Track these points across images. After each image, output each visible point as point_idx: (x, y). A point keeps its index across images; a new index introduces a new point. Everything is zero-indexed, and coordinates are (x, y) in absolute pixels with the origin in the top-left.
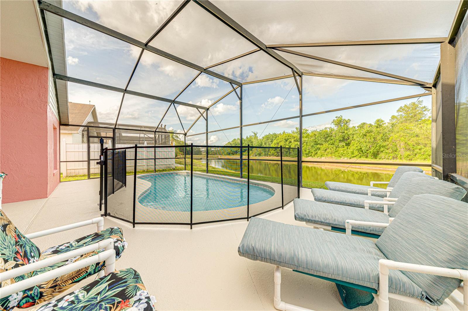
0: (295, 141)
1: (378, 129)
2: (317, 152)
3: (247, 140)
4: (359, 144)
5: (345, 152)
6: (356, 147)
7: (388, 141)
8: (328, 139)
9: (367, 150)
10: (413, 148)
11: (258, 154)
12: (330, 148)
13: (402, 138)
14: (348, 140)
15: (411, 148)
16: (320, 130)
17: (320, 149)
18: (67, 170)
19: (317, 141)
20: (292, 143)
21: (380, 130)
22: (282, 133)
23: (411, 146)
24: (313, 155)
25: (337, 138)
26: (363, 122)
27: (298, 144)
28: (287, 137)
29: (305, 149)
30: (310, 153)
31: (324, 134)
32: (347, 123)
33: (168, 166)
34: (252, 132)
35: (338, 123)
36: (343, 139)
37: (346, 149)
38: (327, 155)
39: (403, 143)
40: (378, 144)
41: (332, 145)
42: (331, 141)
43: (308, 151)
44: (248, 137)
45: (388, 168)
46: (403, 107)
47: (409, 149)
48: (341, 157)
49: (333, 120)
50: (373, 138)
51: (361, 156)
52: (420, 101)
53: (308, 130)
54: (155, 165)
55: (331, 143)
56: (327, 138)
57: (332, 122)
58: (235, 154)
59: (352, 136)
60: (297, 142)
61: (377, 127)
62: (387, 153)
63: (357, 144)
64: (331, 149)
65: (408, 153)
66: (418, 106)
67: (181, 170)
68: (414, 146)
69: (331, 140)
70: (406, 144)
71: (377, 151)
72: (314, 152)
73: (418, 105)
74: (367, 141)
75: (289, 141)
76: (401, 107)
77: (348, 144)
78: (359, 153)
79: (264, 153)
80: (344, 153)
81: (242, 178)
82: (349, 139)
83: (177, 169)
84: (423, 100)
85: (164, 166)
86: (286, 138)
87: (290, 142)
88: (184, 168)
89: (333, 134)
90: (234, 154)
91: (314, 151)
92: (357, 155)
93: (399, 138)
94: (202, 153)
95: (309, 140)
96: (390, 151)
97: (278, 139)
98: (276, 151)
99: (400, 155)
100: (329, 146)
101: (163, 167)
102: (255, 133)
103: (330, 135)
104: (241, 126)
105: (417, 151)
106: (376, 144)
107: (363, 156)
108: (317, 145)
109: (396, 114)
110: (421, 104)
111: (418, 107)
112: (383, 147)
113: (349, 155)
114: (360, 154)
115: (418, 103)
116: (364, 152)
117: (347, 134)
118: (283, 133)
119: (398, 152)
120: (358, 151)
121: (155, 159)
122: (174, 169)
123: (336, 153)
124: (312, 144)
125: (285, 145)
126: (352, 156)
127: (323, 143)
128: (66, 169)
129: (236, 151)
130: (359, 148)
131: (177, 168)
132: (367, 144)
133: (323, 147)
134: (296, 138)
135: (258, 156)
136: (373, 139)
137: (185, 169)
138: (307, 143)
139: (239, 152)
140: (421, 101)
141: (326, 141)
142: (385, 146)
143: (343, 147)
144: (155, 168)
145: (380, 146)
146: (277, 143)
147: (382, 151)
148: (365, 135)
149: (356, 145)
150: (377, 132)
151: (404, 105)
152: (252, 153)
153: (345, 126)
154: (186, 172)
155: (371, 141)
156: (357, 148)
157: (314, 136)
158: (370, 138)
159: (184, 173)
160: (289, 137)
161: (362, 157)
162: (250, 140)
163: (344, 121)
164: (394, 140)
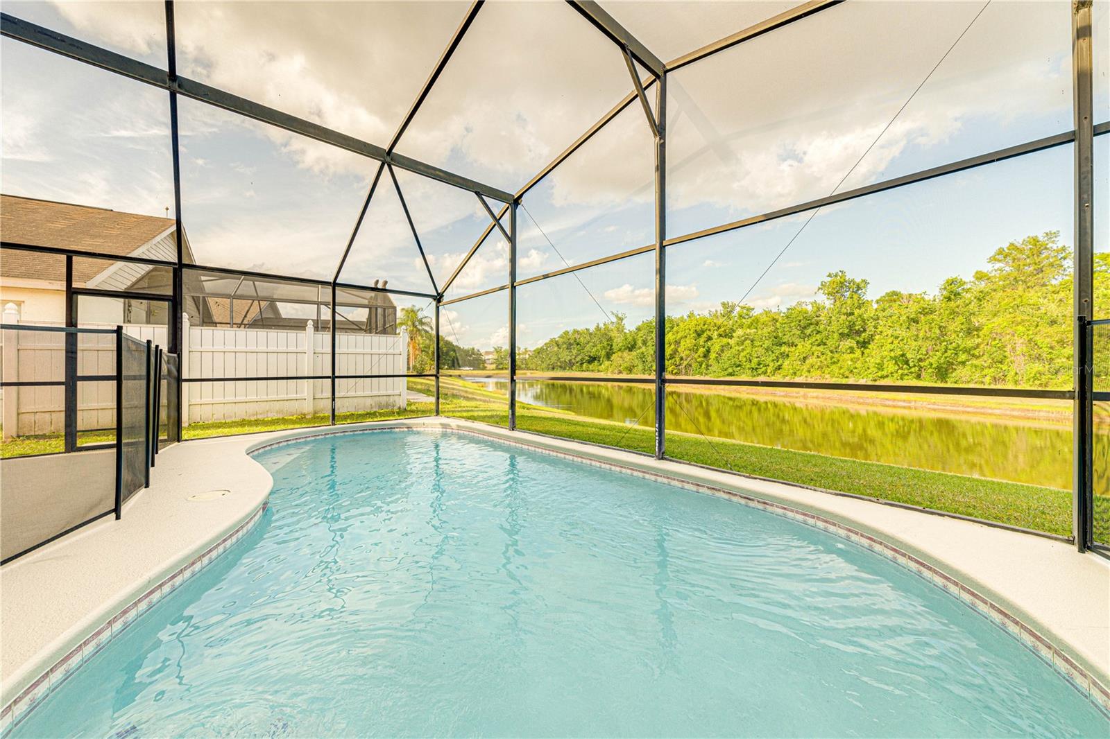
0: (720, 335)
1: (952, 304)
2: (779, 363)
3: (598, 333)
4: (899, 343)
5: (858, 365)
6: (891, 351)
7: (979, 337)
8: (808, 332)
9: (920, 360)
10: (1050, 353)
11: (626, 368)
12: (816, 354)
13: (1020, 328)
14: (863, 334)
15: (1044, 355)
16: (788, 309)
17: (788, 355)
18: (18, 414)
19: (780, 335)
20: (714, 340)
21: (958, 307)
22: (685, 317)
23: (1046, 349)
24: (769, 371)
25: (834, 327)
26: (891, 290)
27: (728, 344)
28: (701, 326)
29: (748, 356)
30: (761, 366)
31: (798, 318)
32: (858, 290)
33: (383, 400)
34: (613, 314)
35: (834, 289)
36: (852, 332)
37: (860, 356)
38: (809, 371)
39: (1022, 341)
40: (951, 344)
41: (819, 345)
42: (818, 337)
43: (755, 361)
44: (601, 325)
45: (990, 408)
46: (1005, 249)
47: (1039, 358)
48: (847, 377)
49: (820, 283)
50: (937, 326)
51: (902, 374)
52: (1052, 232)
53: (753, 309)
54: (333, 400)
55: (817, 340)
56: (805, 328)
57: (819, 289)
58: (567, 368)
59: (873, 324)
60: (725, 339)
61: (949, 299)
62: (976, 366)
63: (892, 343)
64: (818, 357)
65: (1038, 367)
66: (1048, 246)
67: (424, 413)
68: (1052, 348)
69: (818, 332)
70: (1030, 344)
71: (948, 361)
72: (771, 364)
73: (1047, 244)
74: (921, 334)
75: (705, 335)
76: (1001, 251)
77: (864, 345)
78: (897, 367)
79: (640, 367)
80: (856, 368)
81: (663, 458)
82: (865, 330)
83: (412, 411)
84: (1058, 231)
85: (369, 402)
86: (698, 328)
87: (709, 338)
88: (434, 407)
89: (823, 319)
90: (565, 369)
91: (773, 360)
92: (892, 373)
93: (1011, 328)
94: (486, 365)
95: (760, 332)
96: (985, 362)
97: (677, 332)
98: (674, 360)
99: (1013, 373)
100: (814, 348)
101: (367, 405)
102: (620, 316)
103: (813, 320)
104: (661, 243)
105: (1062, 362)
106: (945, 343)
107: (908, 375)
108: (781, 345)
109: (987, 268)
110: (1053, 242)
111: (1046, 248)
112: (966, 351)
113: (870, 371)
114: (902, 369)
115: (1046, 238)
116: (911, 364)
117: (859, 319)
118: (689, 317)
119: (1008, 364)
120: (896, 361)
121: (334, 378)
122: (402, 412)
123: (834, 367)
124: (767, 343)
125: (695, 346)
126: (880, 374)
127: (796, 341)
128: (18, 409)
129: (570, 361)
130: (899, 353)
131: (413, 407)
132: (920, 342)
133: (796, 353)
134: (723, 329)
135: (625, 372)
136: (938, 331)
137: (438, 412)
138: (752, 341)
139: (577, 363)
140: (1055, 233)
141: (804, 337)
142: (970, 350)
143: (852, 351)
144: (333, 410)
145: (956, 348)
146: (676, 341)
147: (963, 363)
148: (916, 321)
149: (889, 347)
150: (947, 312)
151: (1008, 244)
152: (611, 365)
153: (855, 297)
154: (441, 424)
155: (933, 336)
156: (892, 354)
157: (770, 323)
158: (930, 329)
159: (433, 425)
160: (706, 326)
161: (906, 377)
162: (606, 334)
163: (852, 284)
164: (997, 334)
